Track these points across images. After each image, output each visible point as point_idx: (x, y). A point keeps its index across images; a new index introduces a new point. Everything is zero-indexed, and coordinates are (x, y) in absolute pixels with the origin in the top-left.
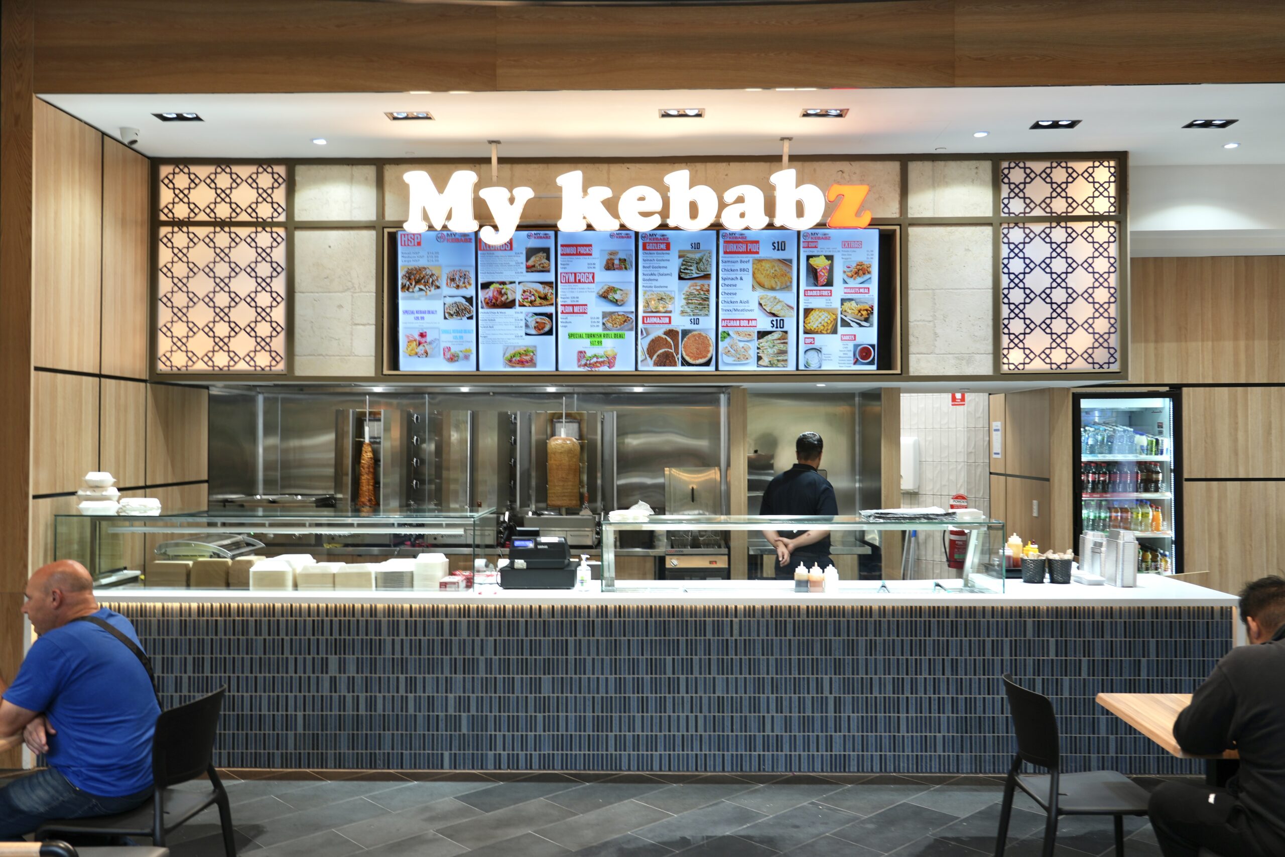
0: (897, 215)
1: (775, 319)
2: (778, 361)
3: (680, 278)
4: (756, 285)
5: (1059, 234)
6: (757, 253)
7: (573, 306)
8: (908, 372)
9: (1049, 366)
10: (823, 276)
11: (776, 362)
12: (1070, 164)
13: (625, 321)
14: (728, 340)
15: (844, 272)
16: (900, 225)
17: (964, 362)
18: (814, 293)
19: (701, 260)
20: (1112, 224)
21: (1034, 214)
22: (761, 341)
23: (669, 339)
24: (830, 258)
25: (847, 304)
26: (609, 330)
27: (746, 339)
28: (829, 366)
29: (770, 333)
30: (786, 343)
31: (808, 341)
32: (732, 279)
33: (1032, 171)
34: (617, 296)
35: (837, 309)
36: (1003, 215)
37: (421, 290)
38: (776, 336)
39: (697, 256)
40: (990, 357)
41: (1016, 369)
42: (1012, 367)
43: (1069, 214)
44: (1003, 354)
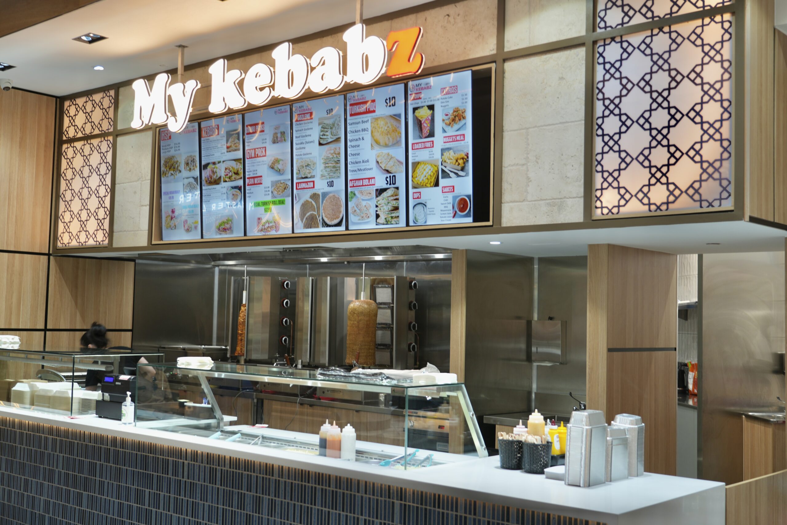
0: (494, 52)
1: (388, 175)
2: (392, 217)
3: (320, 144)
4: (374, 144)
5: (661, 42)
6: (374, 111)
7: (254, 178)
8: (500, 223)
9: (647, 207)
10: (426, 126)
11: (390, 219)
13: (285, 189)
14: (354, 200)
15: (443, 120)
16: (495, 62)
17: (556, 208)
18: (420, 146)
19: (333, 125)
20: (727, 16)
21: (633, 22)
22: (378, 198)
23: (314, 203)
24: (431, 107)
25: (446, 154)
26: (275, 197)
27: (367, 198)
28: (434, 221)
29: (385, 190)
30: (397, 199)
31: (416, 195)
32: (357, 140)
34: (280, 167)
35: (438, 160)
36: (599, 30)
37: (172, 174)
38: (389, 193)
39: (330, 122)
40: (582, 201)
41: (610, 213)
42: (605, 211)
43: (673, 15)
44: (596, 196)
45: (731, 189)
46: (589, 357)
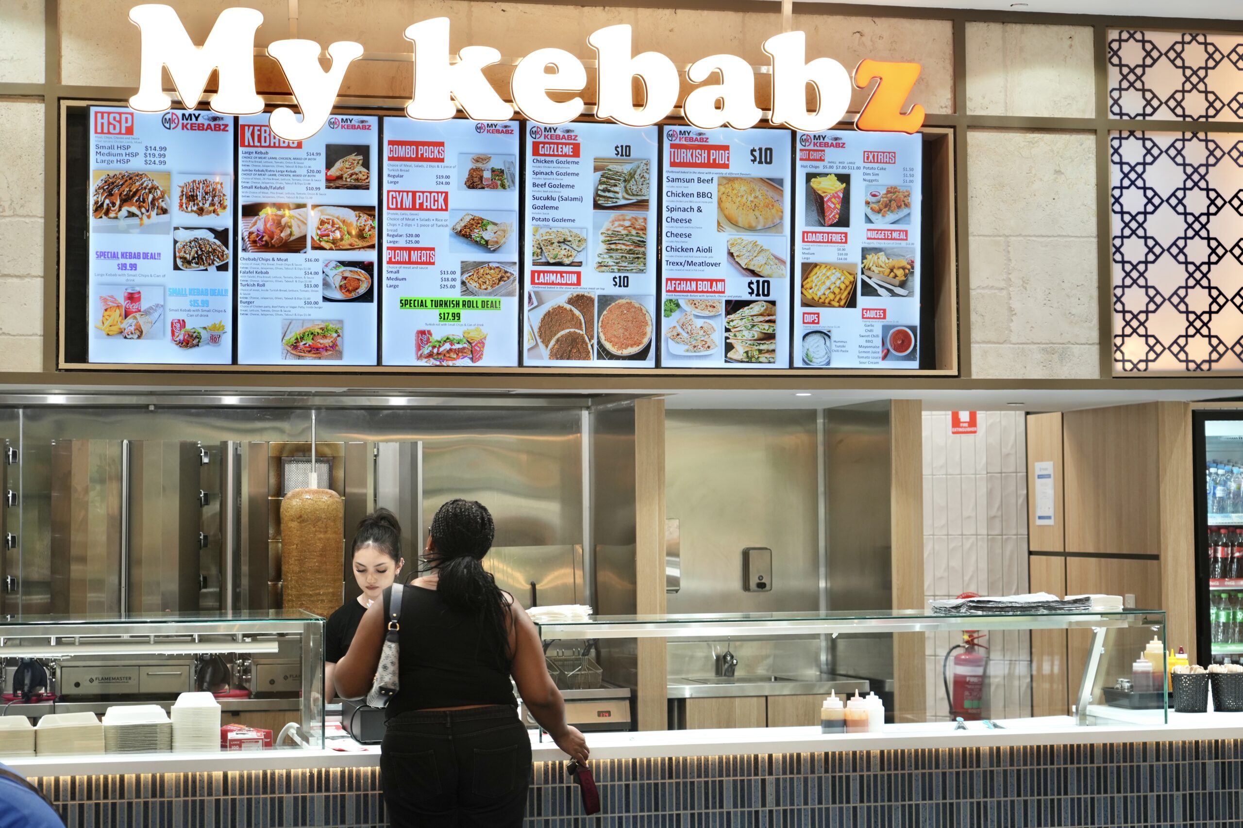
0: (949, 111)
1: (754, 279)
2: (760, 351)
3: (597, 206)
4: (724, 222)
5: (1195, 152)
6: (726, 166)
7: (409, 250)
8: (969, 373)
9: (1184, 365)
10: (833, 209)
11: (756, 353)
12: (1210, 39)
13: (501, 279)
14: (676, 315)
15: (868, 203)
16: (954, 127)
17: (1056, 357)
18: (820, 237)
19: (632, 175)
21: (1157, 117)
22: (732, 317)
23: (577, 312)
24: (844, 179)
25: (871, 258)
26: (472, 294)
27: (706, 313)
28: (842, 362)
29: (747, 303)
30: (774, 322)
31: (809, 318)
32: (685, 210)
33: (1154, 47)
34: (488, 235)
35: (856, 265)
36: (1111, 117)
37: (131, 215)
38: (756, 309)
39: (626, 168)
40: (1095, 349)
41: (1135, 370)
42: (1129, 366)
43: (1210, 120)
44: (1115, 345)
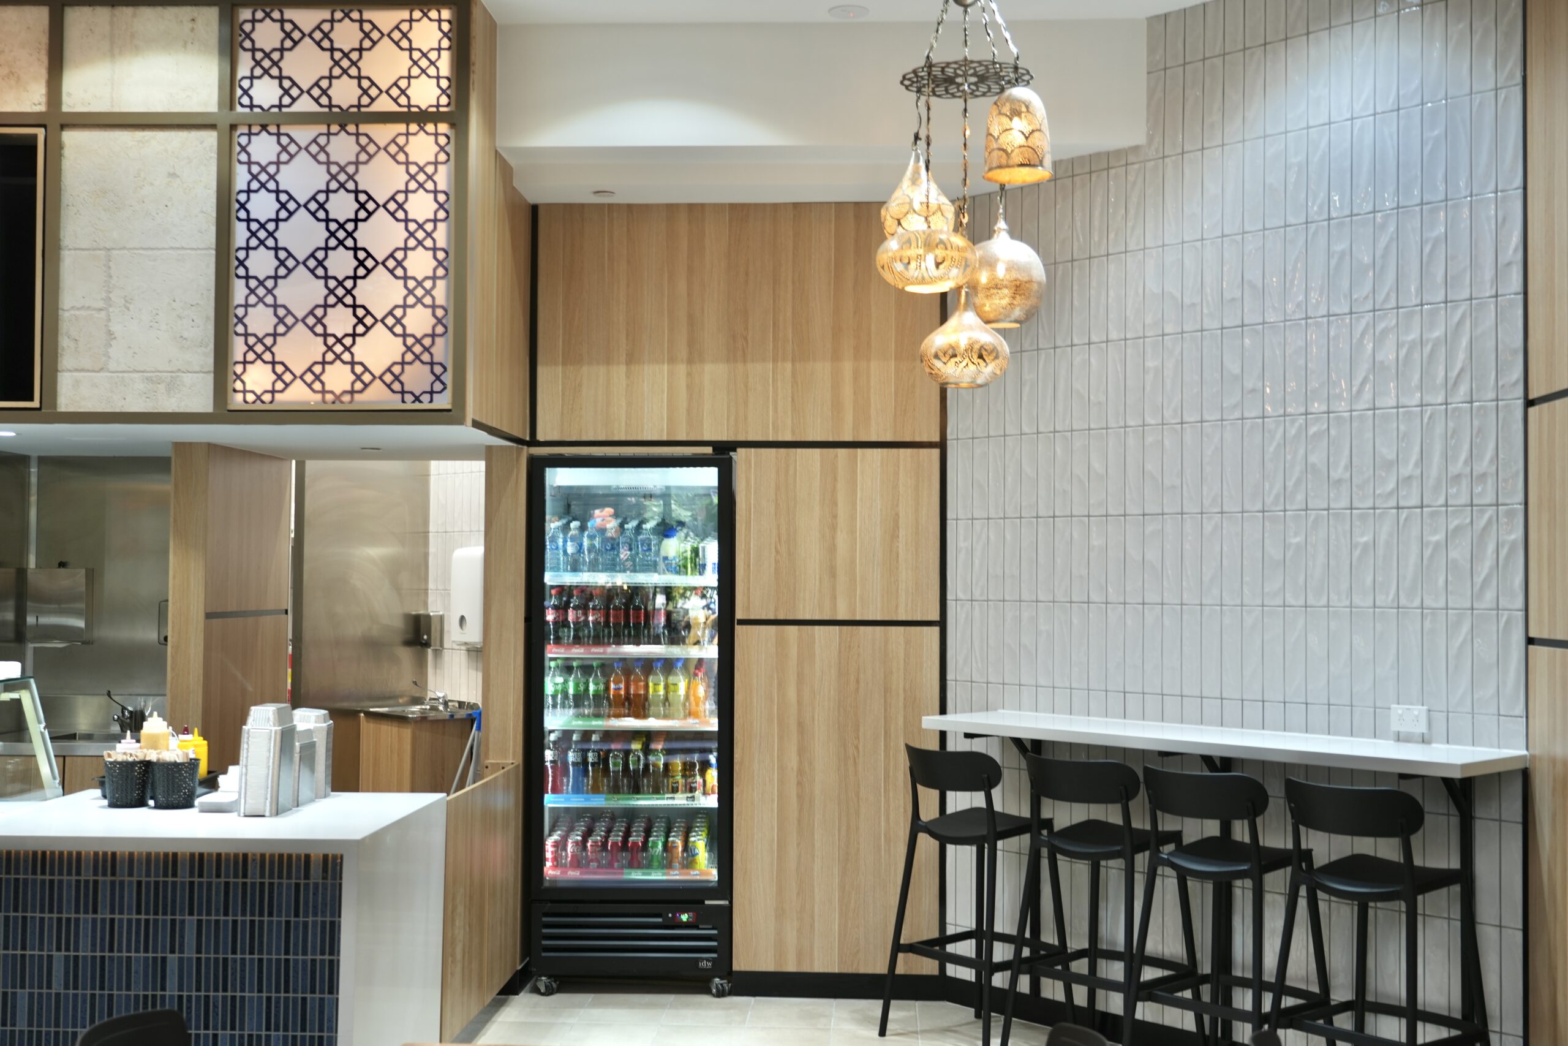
0: (42, 108)
5: (343, 147)
8: (54, 404)
9: (319, 397)
12: (367, 15)
16: (45, 126)
17: (162, 387)
20: (443, 128)
21: (298, 107)
33: (296, 27)
36: (239, 109)
40: (210, 379)
41: (258, 401)
42: (250, 397)
43: (363, 110)
44: (235, 373)
45: (448, 378)
46: (173, 627)
